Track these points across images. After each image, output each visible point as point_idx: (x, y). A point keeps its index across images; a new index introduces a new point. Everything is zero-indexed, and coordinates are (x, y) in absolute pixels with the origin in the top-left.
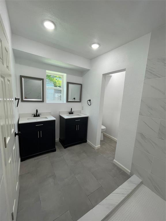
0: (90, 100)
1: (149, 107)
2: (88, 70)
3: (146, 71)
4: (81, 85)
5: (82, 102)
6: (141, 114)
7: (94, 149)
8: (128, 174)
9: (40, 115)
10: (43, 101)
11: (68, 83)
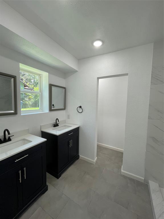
0: (80, 107)
1: (158, 111)
2: (76, 71)
3: (152, 77)
4: (65, 88)
5: (66, 109)
6: (149, 118)
7: (92, 164)
8: (142, 182)
9: (11, 138)
10: (15, 113)
11: (51, 86)
